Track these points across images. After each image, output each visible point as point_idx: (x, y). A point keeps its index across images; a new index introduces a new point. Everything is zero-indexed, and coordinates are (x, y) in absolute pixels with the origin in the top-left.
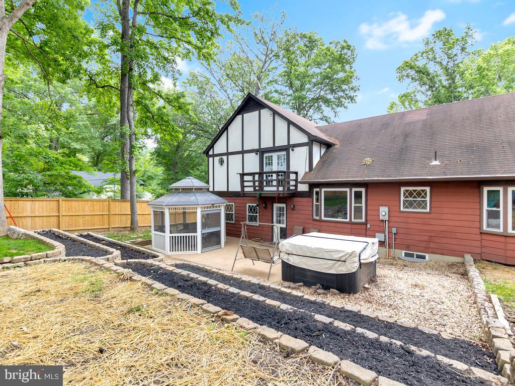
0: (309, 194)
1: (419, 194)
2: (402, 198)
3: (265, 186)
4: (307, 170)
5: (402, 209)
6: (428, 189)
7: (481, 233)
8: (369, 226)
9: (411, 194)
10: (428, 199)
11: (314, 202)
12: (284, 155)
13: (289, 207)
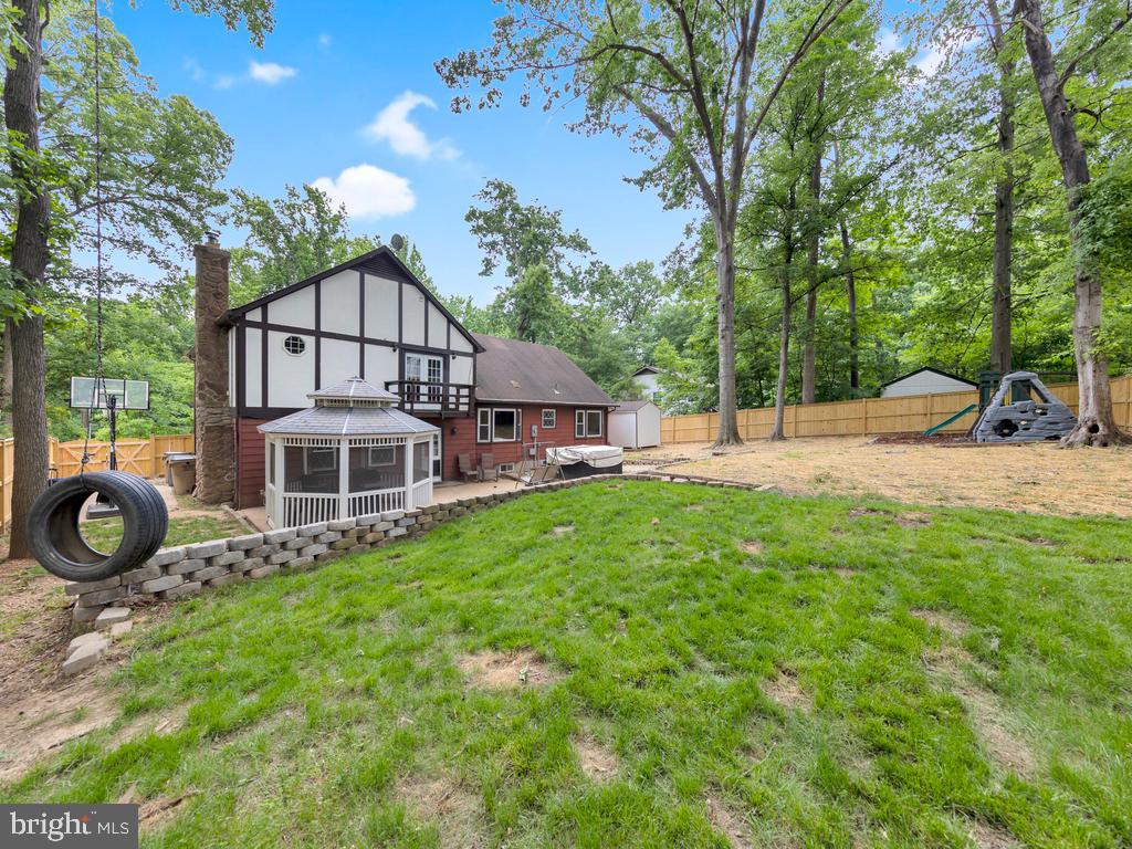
1: (550, 415)
2: (543, 418)
5: (543, 427)
6: (554, 411)
7: (575, 439)
9: (547, 415)
10: (554, 418)
11: (479, 424)
12: (439, 362)
13: (447, 432)
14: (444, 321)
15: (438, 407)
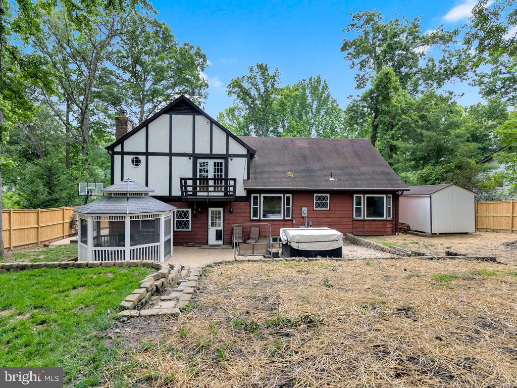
0: (246, 199)
1: (324, 198)
2: (315, 201)
3: (199, 192)
4: (246, 178)
5: (315, 209)
6: (328, 195)
7: (353, 220)
8: (294, 222)
9: (319, 198)
10: (328, 201)
11: (252, 206)
12: (221, 163)
13: (227, 211)
14: (224, 135)
15: (222, 194)
